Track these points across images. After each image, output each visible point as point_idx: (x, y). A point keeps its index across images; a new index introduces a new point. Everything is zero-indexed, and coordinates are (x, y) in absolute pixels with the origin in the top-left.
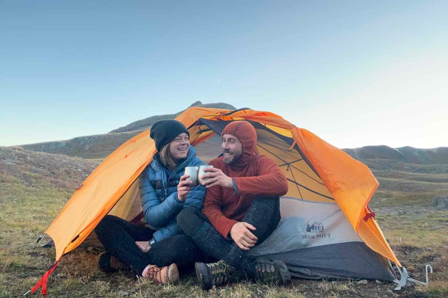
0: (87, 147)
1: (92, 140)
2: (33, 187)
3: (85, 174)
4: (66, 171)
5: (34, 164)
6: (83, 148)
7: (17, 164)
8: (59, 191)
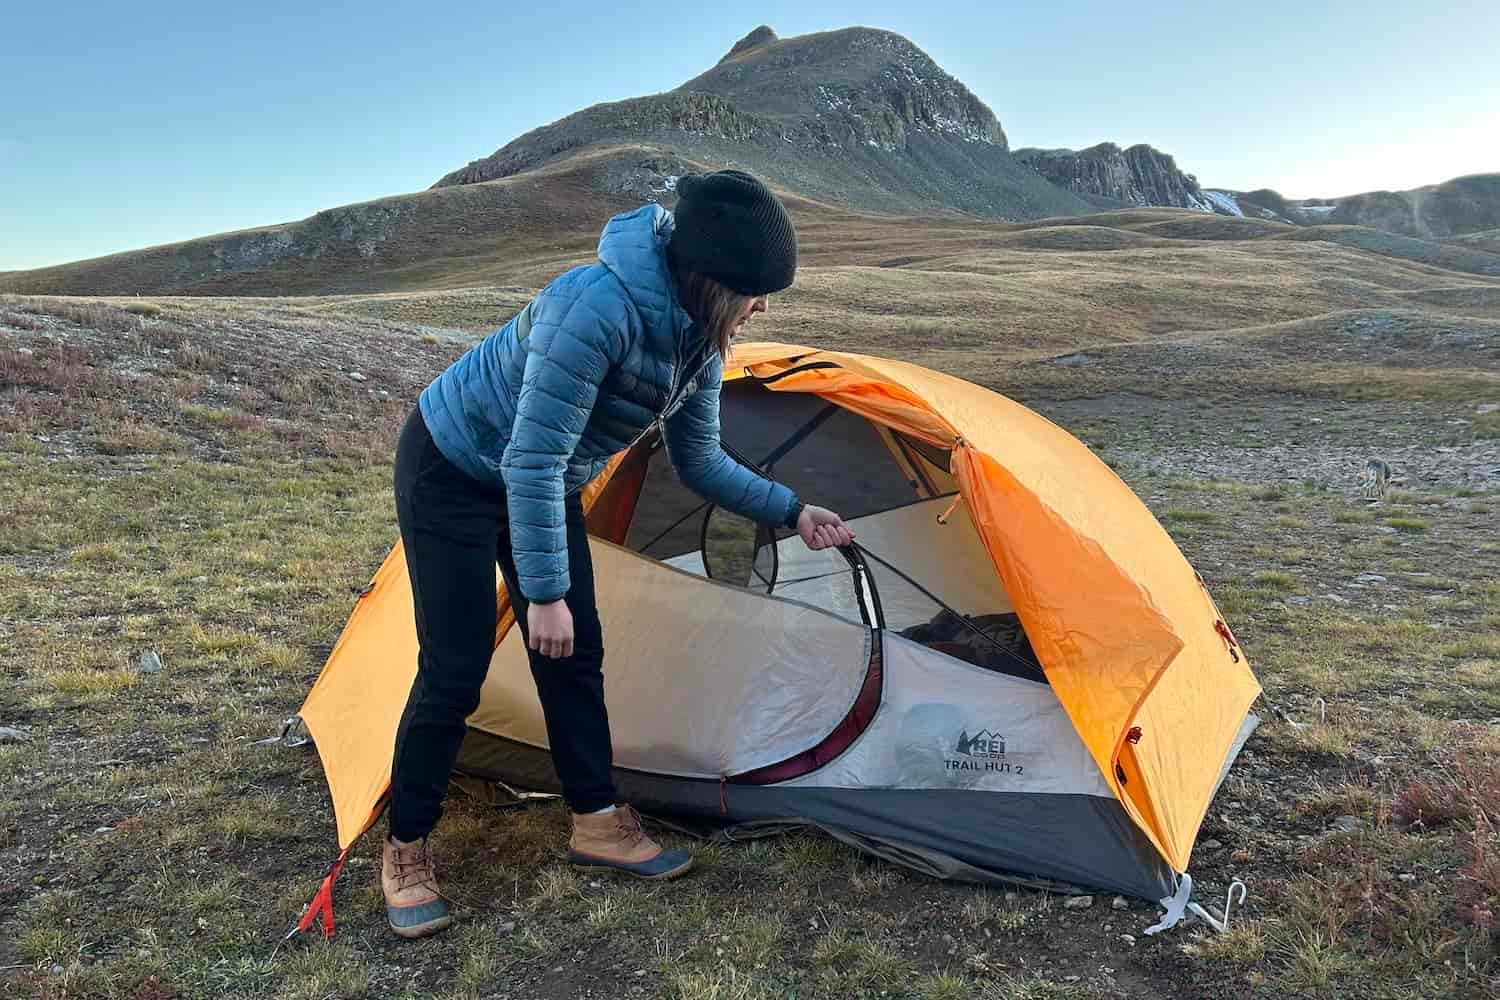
0: (368, 249)
1: (380, 218)
2: (225, 461)
3: (376, 388)
4: (315, 383)
5: (208, 369)
6: (356, 249)
7: (156, 372)
8: (306, 468)
